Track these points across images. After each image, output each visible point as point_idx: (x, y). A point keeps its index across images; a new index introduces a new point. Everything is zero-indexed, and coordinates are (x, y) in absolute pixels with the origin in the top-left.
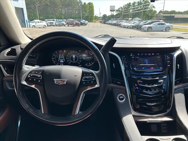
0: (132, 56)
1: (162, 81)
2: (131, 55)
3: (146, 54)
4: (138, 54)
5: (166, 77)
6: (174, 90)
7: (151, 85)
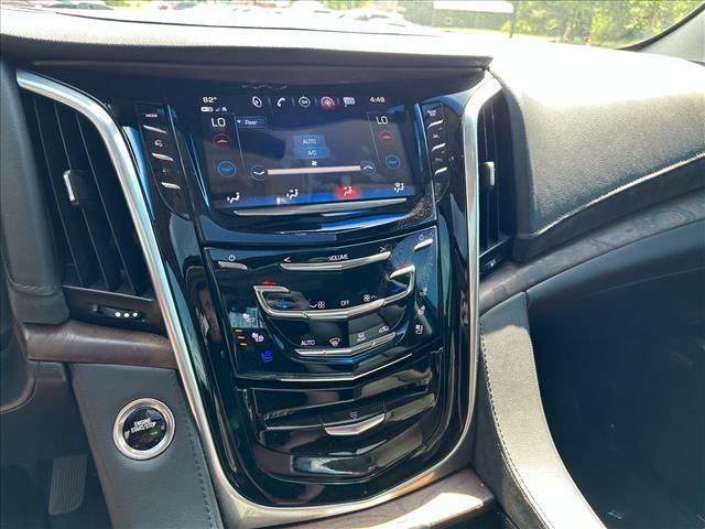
0: (214, 115)
1: (411, 268)
2: (205, 109)
3: (304, 101)
4: (256, 102)
5: (430, 241)
6: (481, 315)
7: (345, 302)
